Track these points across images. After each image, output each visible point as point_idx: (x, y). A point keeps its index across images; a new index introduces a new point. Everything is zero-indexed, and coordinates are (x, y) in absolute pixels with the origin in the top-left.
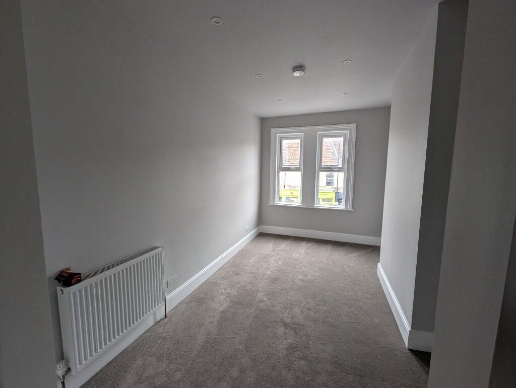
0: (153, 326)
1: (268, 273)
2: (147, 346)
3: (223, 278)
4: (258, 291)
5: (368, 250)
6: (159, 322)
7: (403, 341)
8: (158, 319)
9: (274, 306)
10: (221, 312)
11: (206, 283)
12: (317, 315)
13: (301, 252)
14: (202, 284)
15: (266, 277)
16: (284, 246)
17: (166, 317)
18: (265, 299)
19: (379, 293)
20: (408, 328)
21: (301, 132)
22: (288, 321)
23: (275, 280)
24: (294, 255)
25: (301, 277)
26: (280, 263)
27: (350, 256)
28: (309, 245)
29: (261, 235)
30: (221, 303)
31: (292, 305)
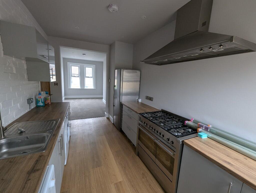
21: (78, 65)
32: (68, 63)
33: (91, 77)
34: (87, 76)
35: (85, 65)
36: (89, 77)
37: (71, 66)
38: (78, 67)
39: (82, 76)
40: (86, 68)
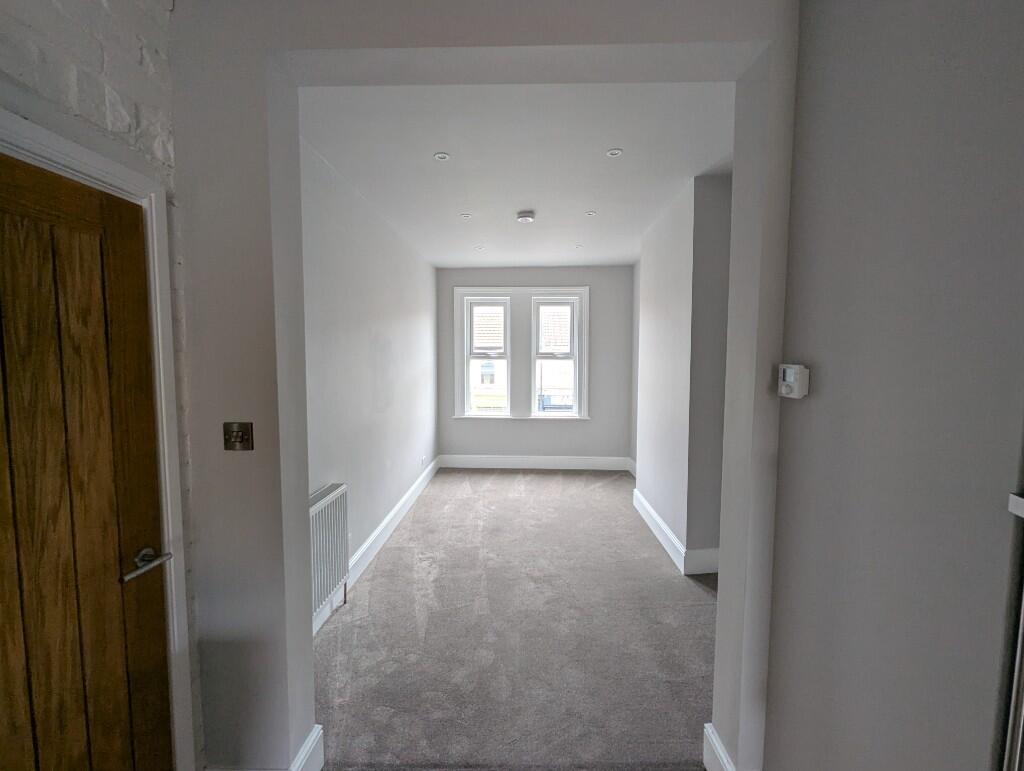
0: (331, 616)
1: (481, 523)
2: (340, 639)
3: (410, 539)
4: (477, 548)
5: (615, 477)
6: (337, 610)
7: (677, 568)
8: (335, 607)
9: (509, 562)
10: (433, 582)
11: (385, 549)
12: (572, 562)
13: (518, 490)
14: (379, 553)
15: (480, 529)
16: (488, 484)
17: (345, 603)
18: (491, 555)
19: (641, 526)
20: (683, 550)
21: (505, 295)
22: (537, 574)
23: (495, 531)
24: (510, 495)
25: (533, 522)
26: (493, 508)
27: (592, 487)
28: (528, 478)
29: (442, 472)
30: (424, 571)
31: (534, 556)
32: (458, 291)
33: (566, 356)
34: (543, 349)
35: (536, 294)
36: (551, 356)
37: (472, 305)
38: (500, 310)
39: (522, 350)
40: (543, 309)
